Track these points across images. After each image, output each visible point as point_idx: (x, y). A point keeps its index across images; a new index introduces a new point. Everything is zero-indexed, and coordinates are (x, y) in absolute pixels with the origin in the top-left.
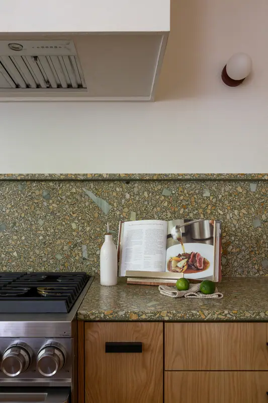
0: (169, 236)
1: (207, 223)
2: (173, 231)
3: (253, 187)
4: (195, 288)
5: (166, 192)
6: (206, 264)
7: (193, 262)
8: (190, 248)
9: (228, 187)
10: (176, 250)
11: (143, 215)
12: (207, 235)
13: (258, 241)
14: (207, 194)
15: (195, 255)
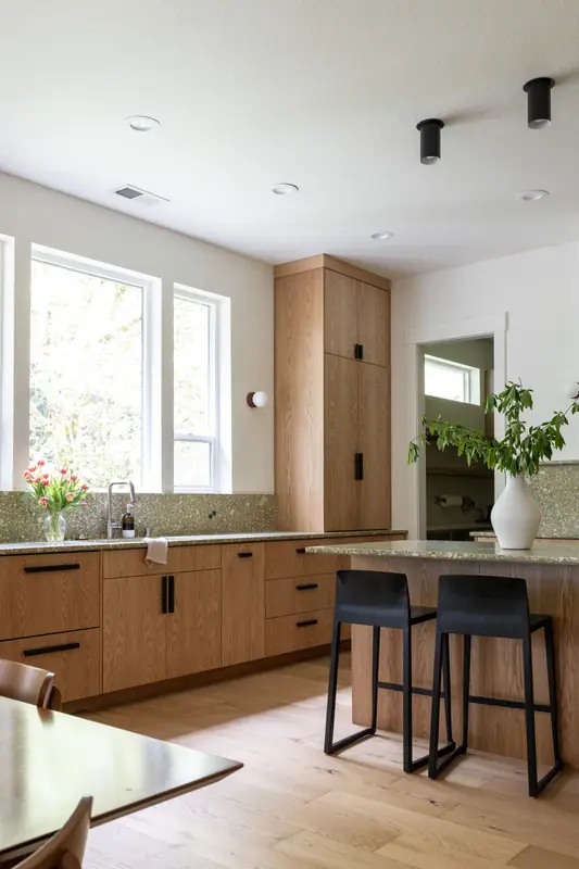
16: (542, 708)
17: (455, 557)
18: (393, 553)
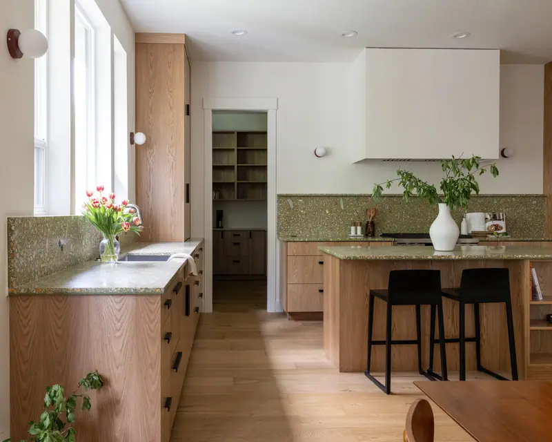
0: (486, 219)
1: (501, 214)
2: (488, 217)
3: (514, 199)
4: (501, 235)
5: (479, 201)
6: (502, 228)
7: (497, 227)
8: (496, 222)
9: (504, 199)
10: (489, 224)
11: (471, 211)
12: (502, 218)
13: (516, 221)
14: (495, 202)
15: (497, 225)
16: (469, 340)
17: (457, 257)
18: (414, 257)
